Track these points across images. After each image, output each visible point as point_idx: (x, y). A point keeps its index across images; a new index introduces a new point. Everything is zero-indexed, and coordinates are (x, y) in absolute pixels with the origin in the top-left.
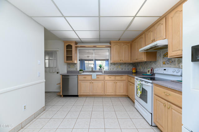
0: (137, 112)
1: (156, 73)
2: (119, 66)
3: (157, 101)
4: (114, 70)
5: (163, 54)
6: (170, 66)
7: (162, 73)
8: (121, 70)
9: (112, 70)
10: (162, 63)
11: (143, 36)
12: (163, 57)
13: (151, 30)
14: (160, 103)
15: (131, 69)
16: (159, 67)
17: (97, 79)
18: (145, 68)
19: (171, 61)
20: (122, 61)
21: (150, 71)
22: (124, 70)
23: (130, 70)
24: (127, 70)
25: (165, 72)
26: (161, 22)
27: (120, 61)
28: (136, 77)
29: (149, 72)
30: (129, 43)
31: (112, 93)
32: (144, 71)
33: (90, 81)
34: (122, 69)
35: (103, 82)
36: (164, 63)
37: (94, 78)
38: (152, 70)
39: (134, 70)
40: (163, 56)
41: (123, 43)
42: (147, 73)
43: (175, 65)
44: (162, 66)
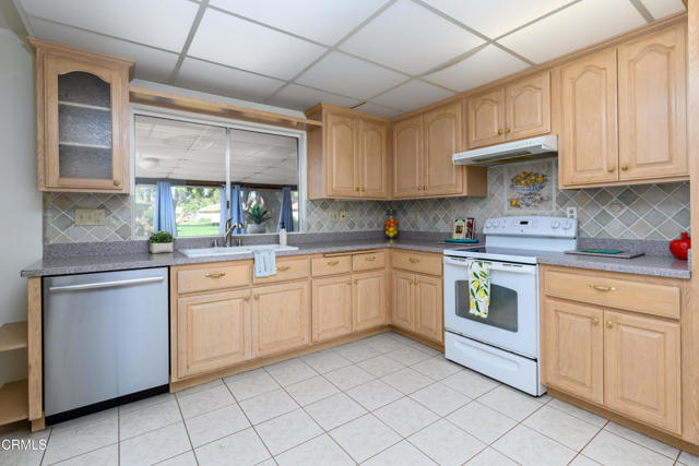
0: (466, 373)
1: (489, 235)
2: (342, 213)
3: (561, 315)
4: (321, 231)
5: (512, 177)
6: (536, 212)
7: (518, 232)
8: (349, 230)
9: (316, 231)
10: (507, 204)
11: (457, 110)
12: (512, 186)
13: (494, 96)
14: (573, 318)
15: (379, 226)
16: (495, 216)
17: (282, 276)
18: (436, 220)
19: (538, 198)
20: (361, 194)
21: (465, 230)
22: (356, 229)
23: (375, 228)
24: (366, 228)
25: (526, 230)
26: (535, 81)
27: (356, 194)
28: (446, 252)
29: (459, 231)
30: (381, 124)
31: (343, 327)
32: (432, 231)
33: (246, 293)
34: (352, 225)
35: (305, 285)
36: (514, 203)
37: (266, 274)
38: (470, 225)
39: (391, 229)
40: (511, 183)
41: (367, 121)
42: (450, 235)
43: (551, 208)
44: (506, 211)
